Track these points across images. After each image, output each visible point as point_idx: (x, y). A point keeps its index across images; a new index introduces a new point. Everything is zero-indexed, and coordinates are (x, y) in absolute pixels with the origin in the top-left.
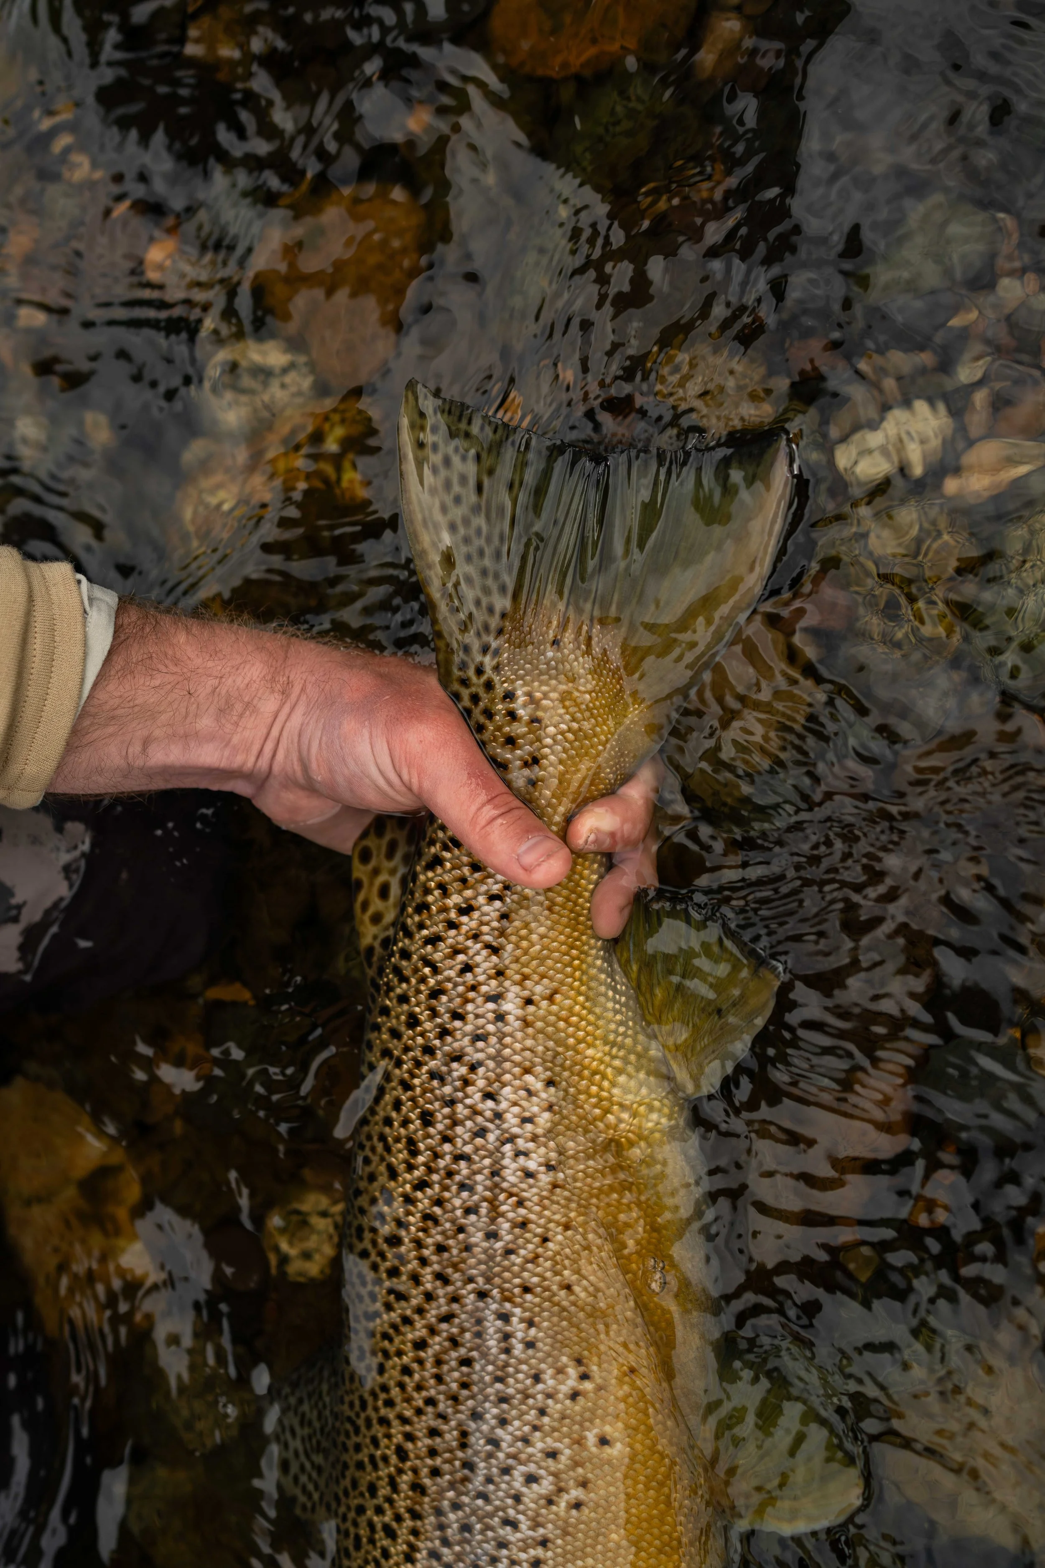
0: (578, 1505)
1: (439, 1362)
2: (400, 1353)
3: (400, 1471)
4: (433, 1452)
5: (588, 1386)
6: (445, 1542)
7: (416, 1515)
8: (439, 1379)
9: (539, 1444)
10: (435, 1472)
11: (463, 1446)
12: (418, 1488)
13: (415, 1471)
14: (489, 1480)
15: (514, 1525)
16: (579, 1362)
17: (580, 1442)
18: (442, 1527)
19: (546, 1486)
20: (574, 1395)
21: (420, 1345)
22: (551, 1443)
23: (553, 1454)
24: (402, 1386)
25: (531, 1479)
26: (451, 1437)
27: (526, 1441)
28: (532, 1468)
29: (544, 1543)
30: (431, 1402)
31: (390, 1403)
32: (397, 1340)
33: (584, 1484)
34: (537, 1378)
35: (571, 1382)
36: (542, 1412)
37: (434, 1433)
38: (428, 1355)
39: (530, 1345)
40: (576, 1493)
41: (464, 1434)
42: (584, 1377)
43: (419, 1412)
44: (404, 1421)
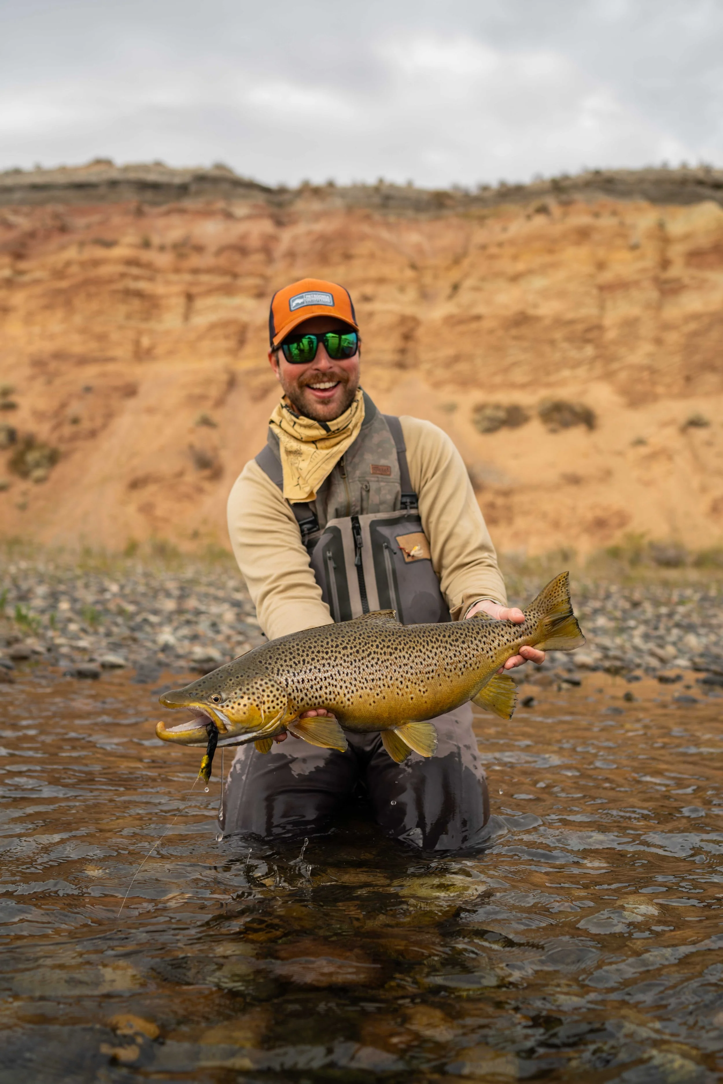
0: (398, 694)
1: (419, 656)
2: (416, 646)
3: (392, 649)
4: (400, 657)
5: (422, 693)
6: (382, 662)
7: (385, 653)
8: (416, 657)
9: (409, 684)
10: (396, 658)
11: (404, 665)
12: (391, 654)
13: (394, 653)
14: (399, 672)
15: (391, 679)
16: (427, 691)
17: (411, 693)
18: (385, 661)
19: (401, 686)
20: (420, 691)
21: (421, 652)
22: (409, 686)
23: (407, 687)
24: (410, 647)
25: (401, 682)
26: (405, 661)
27: (409, 680)
28: (404, 682)
29: (389, 687)
30: (410, 656)
31: (405, 644)
32: (419, 645)
33: (403, 695)
34: (422, 681)
35: (423, 690)
36: (415, 684)
37: (404, 657)
38: (419, 653)
39: (428, 678)
40: (400, 693)
41: (407, 665)
42: (424, 692)
43: (407, 653)
44: (403, 649)
